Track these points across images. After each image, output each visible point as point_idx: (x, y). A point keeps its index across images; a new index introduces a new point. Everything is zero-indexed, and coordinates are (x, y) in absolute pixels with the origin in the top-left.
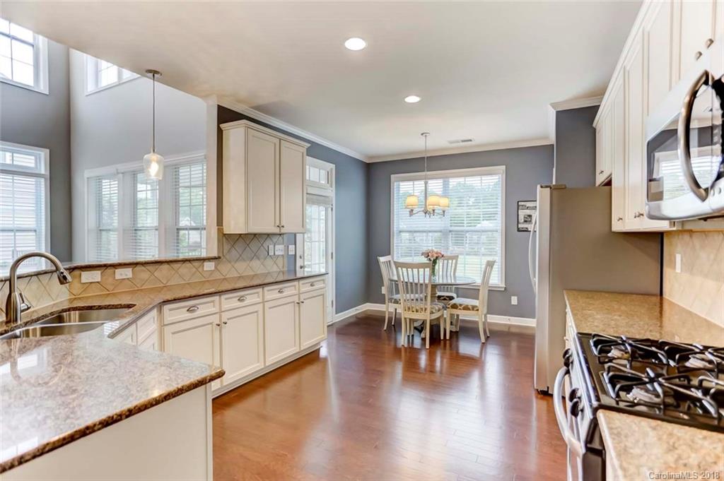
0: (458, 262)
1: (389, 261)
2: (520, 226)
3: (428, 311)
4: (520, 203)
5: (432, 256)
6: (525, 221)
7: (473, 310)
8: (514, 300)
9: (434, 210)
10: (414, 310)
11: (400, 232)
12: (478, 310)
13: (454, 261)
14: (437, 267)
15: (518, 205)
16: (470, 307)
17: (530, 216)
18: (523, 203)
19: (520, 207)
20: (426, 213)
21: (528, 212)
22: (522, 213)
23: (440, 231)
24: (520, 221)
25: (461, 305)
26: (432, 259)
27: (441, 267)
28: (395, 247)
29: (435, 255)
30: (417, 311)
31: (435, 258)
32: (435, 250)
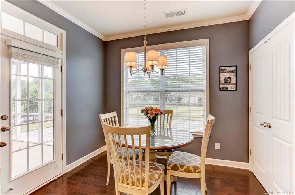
0: (173, 115)
1: (114, 117)
2: (221, 86)
3: (146, 183)
4: (221, 68)
5: (152, 114)
6: (226, 82)
7: (195, 171)
8: (217, 146)
9: (152, 66)
10: (129, 181)
11: (128, 92)
12: (200, 172)
13: (170, 115)
14: (156, 123)
15: (220, 70)
16: (192, 169)
17: (230, 78)
18: (223, 68)
19: (221, 72)
20: (145, 71)
21: (228, 75)
22: (223, 76)
23: (159, 92)
24: (221, 82)
25: (182, 166)
26: (152, 117)
27: (159, 123)
28: (124, 104)
29: (155, 113)
30: (133, 184)
31: (154, 115)
32: (154, 107)
